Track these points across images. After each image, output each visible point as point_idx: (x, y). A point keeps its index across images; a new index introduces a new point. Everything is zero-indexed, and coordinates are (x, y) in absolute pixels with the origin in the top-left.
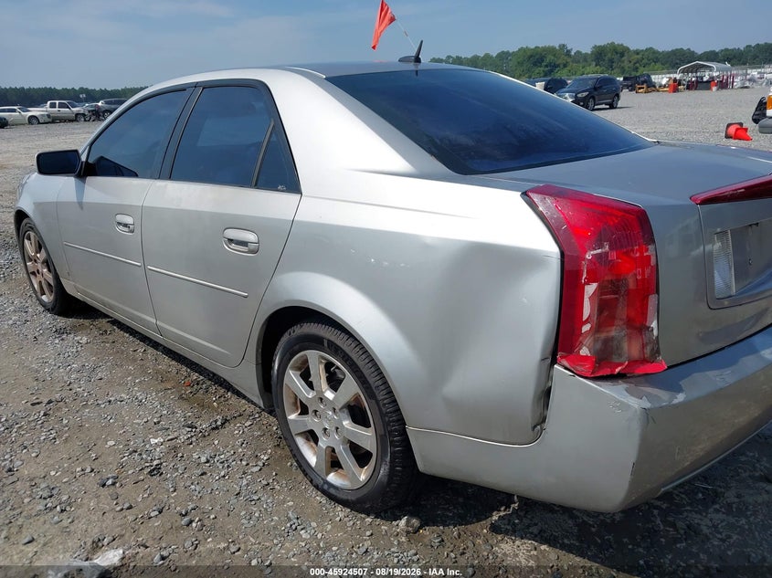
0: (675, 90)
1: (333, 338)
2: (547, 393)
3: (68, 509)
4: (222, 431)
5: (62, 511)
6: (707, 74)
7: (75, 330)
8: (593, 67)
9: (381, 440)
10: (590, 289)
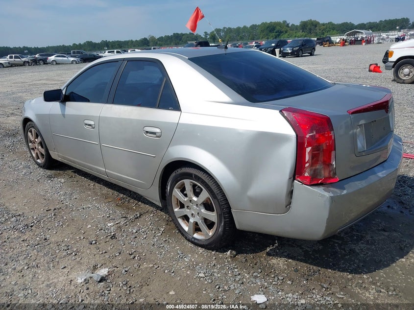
0: (344, 45)
1: (197, 174)
2: (292, 192)
3: (78, 254)
4: (140, 219)
5: (76, 255)
6: (360, 36)
7: (56, 176)
8: (300, 33)
9: (220, 217)
10: (308, 149)
